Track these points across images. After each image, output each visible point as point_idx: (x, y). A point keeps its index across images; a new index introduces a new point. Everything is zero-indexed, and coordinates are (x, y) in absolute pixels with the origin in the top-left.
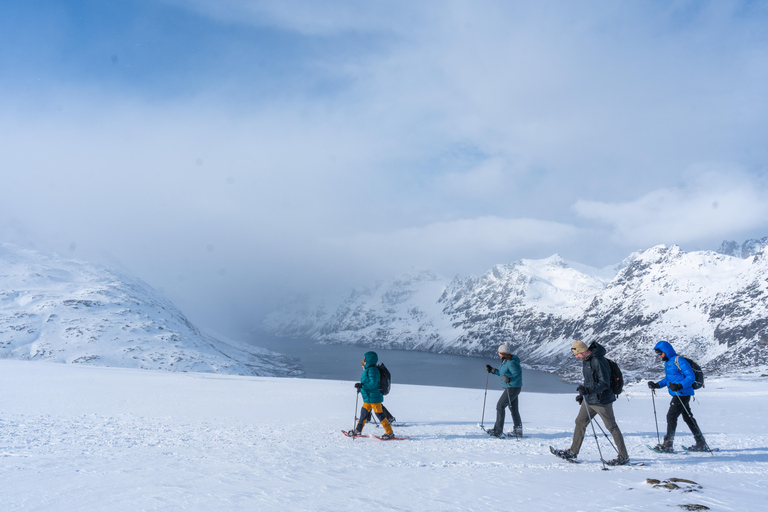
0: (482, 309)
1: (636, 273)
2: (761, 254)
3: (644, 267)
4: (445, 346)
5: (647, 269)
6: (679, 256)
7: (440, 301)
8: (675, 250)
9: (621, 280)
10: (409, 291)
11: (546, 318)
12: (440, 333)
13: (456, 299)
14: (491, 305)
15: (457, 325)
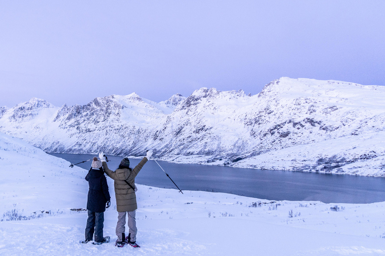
0: (89, 125)
1: (192, 103)
2: (263, 93)
3: (196, 100)
4: (66, 149)
5: (199, 101)
6: (218, 93)
7: (55, 121)
8: (215, 91)
9: (184, 107)
10: (31, 114)
11: (137, 129)
12: (61, 141)
13: (69, 118)
14: (97, 122)
15: (72, 135)
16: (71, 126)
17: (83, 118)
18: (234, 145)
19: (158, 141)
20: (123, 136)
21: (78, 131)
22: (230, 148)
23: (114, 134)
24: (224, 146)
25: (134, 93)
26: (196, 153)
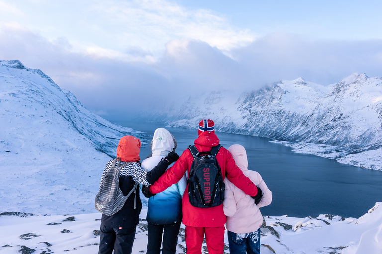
0: (258, 108)
3: (346, 86)
4: (236, 129)
5: (348, 87)
7: (236, 103)
8: (363, 76)
9: (334, 93)
10: (219, 97)
11: (292, 114)
12: (234, 122)
13: (245, 102)
14: (263, 106)
15: (244, 117)
16: (245, 108)
17: (255, 102)
18: (361, 137)
19: (305, 127)
20: (279, 119)
21: (250, 114)
22: (356, 139)
23: (273, 117)
24: (351, 136)
25: (300, 78)
26: (325, 142)
